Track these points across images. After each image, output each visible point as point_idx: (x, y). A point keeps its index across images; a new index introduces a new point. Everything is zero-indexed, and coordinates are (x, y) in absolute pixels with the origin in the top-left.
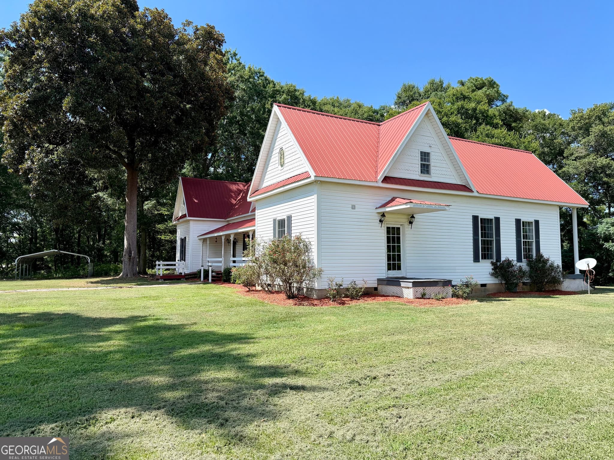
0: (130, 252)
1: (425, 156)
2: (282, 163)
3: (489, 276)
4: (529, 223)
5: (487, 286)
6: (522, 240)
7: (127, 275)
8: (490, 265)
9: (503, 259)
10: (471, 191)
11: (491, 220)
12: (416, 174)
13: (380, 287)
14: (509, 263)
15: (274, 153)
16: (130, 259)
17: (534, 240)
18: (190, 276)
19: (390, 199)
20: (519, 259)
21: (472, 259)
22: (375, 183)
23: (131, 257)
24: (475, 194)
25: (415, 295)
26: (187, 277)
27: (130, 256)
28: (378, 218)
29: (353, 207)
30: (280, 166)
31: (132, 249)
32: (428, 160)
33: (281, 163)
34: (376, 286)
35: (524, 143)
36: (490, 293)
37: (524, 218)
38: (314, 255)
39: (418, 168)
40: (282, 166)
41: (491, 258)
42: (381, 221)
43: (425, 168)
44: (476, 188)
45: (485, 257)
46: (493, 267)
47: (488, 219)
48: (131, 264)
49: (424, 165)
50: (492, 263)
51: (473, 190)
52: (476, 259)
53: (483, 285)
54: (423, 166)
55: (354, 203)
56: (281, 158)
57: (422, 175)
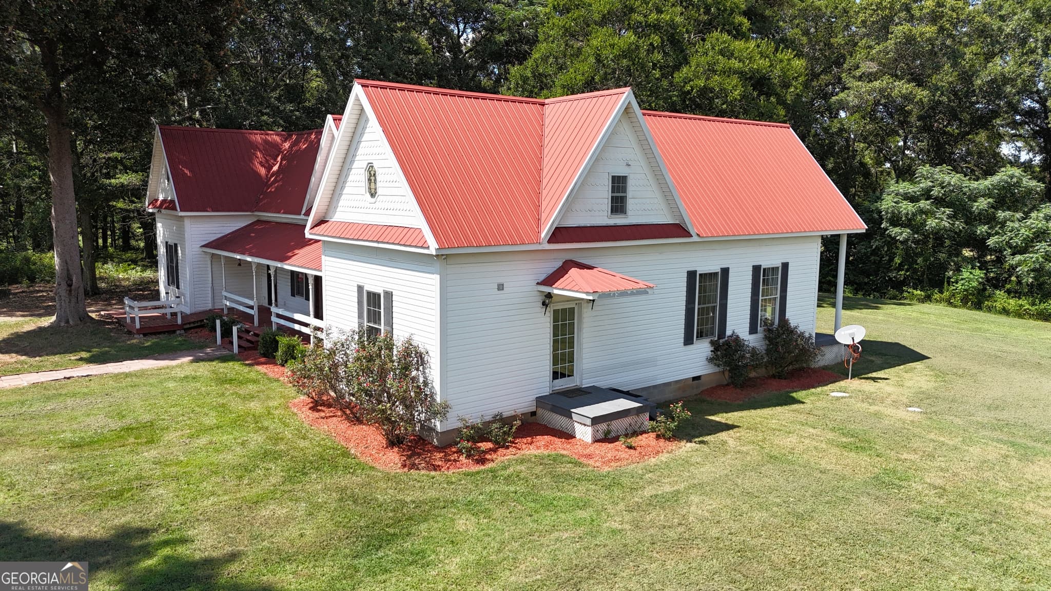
0: (69, 279)
1: (619, 183)
2: (373, 191)
3: (706, 362)
4: (774, 270)
5: (702, 378)
6: (761, 298)
7: (67, 322)
8: (709, 345)
9: (729, 332)
10: (689, 235)
11: (716, 274)
12: (602, 217)
13: (540, 412)
14: (736, 339)
15: (355, 165)
16: (70, 291)
17: (778, 296)
18: (192, 325)
19: (559, 264)
20: (753, 330)
21: (682, 340)
22: (538, 245)
23: (73, 287)
24: (695, 238)
25: (594, 436)
26: (188, 326)
27: (70, 285)
28: (540, 299)
29: (501, 287)
30: (368, 195)
31: (72, 272)
32: (624, 190)
33: (370, 189)
34: (534, 409)
35: (781, 61)
36: (705, 388)
37: (766, 263)
38: (434, 373)
39: (606, 205)
40: (373, 195)
41: (712, 334)
42: (544, 304)
43: (618, 205)
44: (697, 229)
45: (701, 335)
46: (712, 349)
47: (711, 274)
48: (74, 300)
49: (617, 197)
50: (712, 343)
51: (691, 233)
52: (688, 341)
53: (696, 379)
54: (614, 200)
55: (500, 281)
56: (370, 180)
57: (613, 216)
